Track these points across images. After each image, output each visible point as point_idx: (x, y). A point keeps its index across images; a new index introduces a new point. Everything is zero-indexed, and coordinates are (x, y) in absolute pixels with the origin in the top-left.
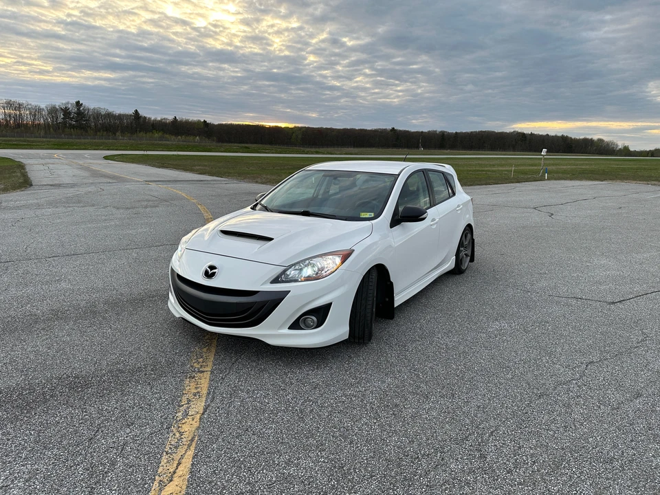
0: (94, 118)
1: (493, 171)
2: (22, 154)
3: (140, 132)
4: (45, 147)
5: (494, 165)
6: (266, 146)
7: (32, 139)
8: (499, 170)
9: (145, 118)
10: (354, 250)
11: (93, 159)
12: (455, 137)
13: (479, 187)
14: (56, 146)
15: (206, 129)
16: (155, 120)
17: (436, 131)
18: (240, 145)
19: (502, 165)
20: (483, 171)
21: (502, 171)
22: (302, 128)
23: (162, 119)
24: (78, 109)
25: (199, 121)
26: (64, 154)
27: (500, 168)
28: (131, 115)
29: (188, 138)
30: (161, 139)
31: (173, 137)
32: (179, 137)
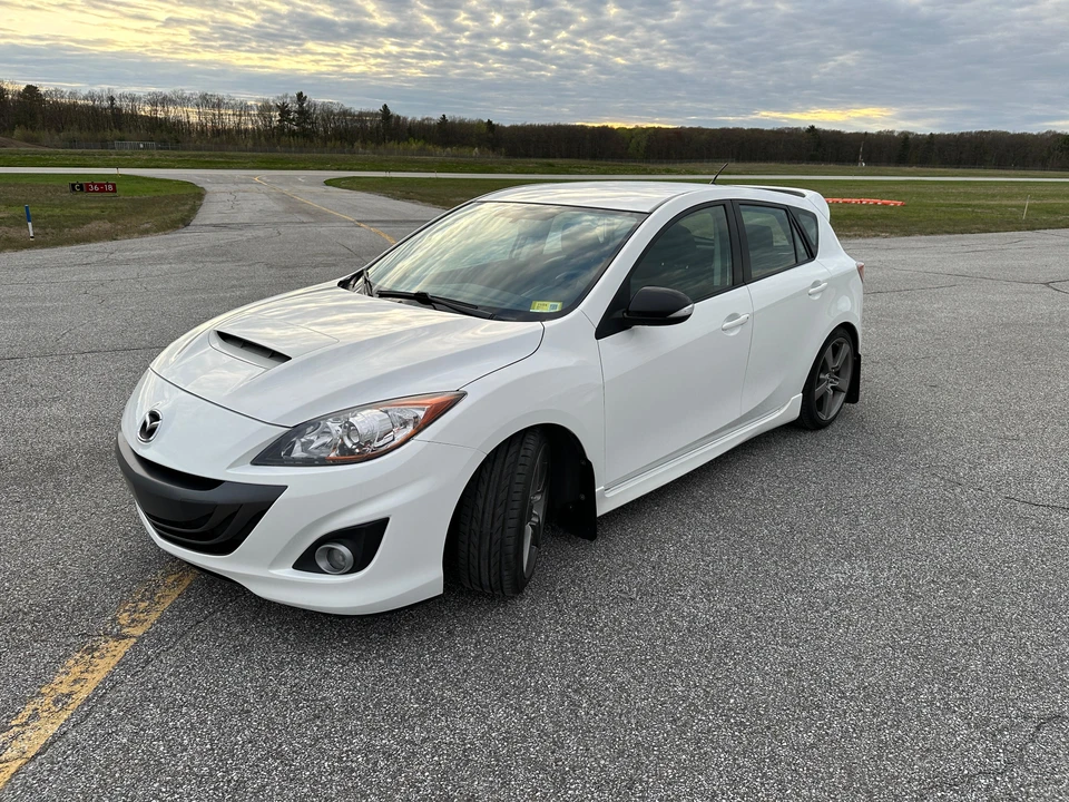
0: (323, 120)
1: (989, 207)
2: (211, 177)
3: (390, 141)
4: (249, 165)
5: (994, 196)
6: (582, 161)
7: (232, 153)
8: (1000, 206)
9: (398, 117)
10: (465, 394)
11: (306, 185)
12: (928, 143)
13: (946, 237)
14: (264, 165)
15: (490, 135)
16: (414, 120)
17: (892, 132)
18: (539, 160)
19: (1009, 197)
20: (969, 206)
21: (1006, 206)
22: (648, 129)
23: (424, 120)
24: (301, 106)
25: (481, 122)
26: (268, 177)
27: (1005, 202)
28: (377, 114)
29: (461, 150)
30: (421, 151)
31: (439, 150)
32: (449, 149)
